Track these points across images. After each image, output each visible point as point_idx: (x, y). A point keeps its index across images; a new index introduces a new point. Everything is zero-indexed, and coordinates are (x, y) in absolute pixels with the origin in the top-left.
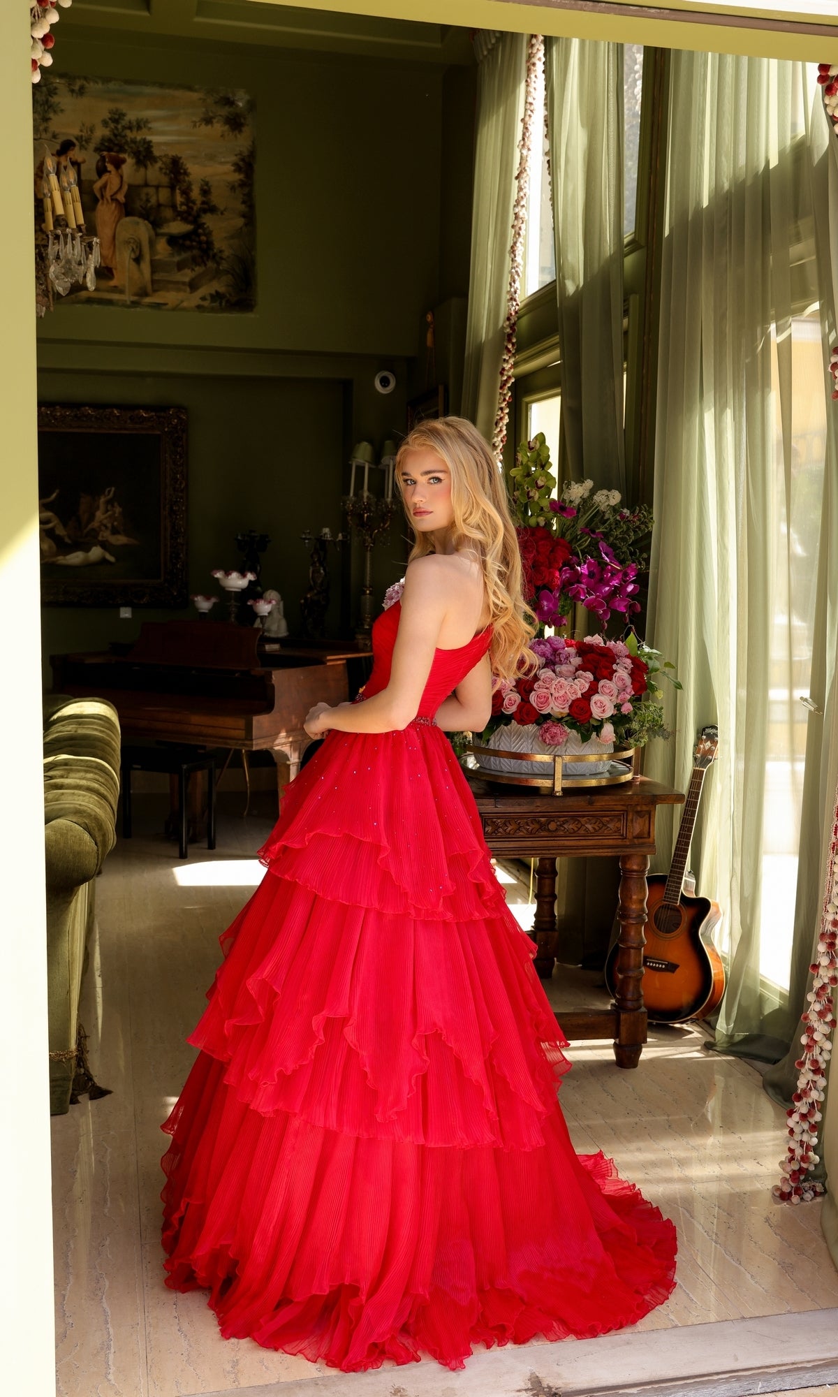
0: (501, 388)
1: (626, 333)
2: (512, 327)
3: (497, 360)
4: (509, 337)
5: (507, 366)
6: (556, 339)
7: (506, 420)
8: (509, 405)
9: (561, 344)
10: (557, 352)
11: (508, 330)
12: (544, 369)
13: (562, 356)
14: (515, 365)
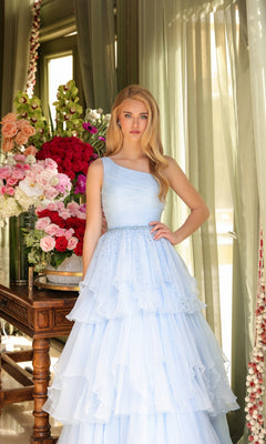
0: (32, 49)
1: (115, 17)
2: (37, 11)
3: (27, 32)
4: (36, 17)
5: (34, 36)
6: (73, 19)
7: (35, 70)
8: (36, 61)
9: (77, 23)
10: (74, 27)
11: (35, 14)
12: (62, 37)
13: (77, 30)
14: (40, 36)
